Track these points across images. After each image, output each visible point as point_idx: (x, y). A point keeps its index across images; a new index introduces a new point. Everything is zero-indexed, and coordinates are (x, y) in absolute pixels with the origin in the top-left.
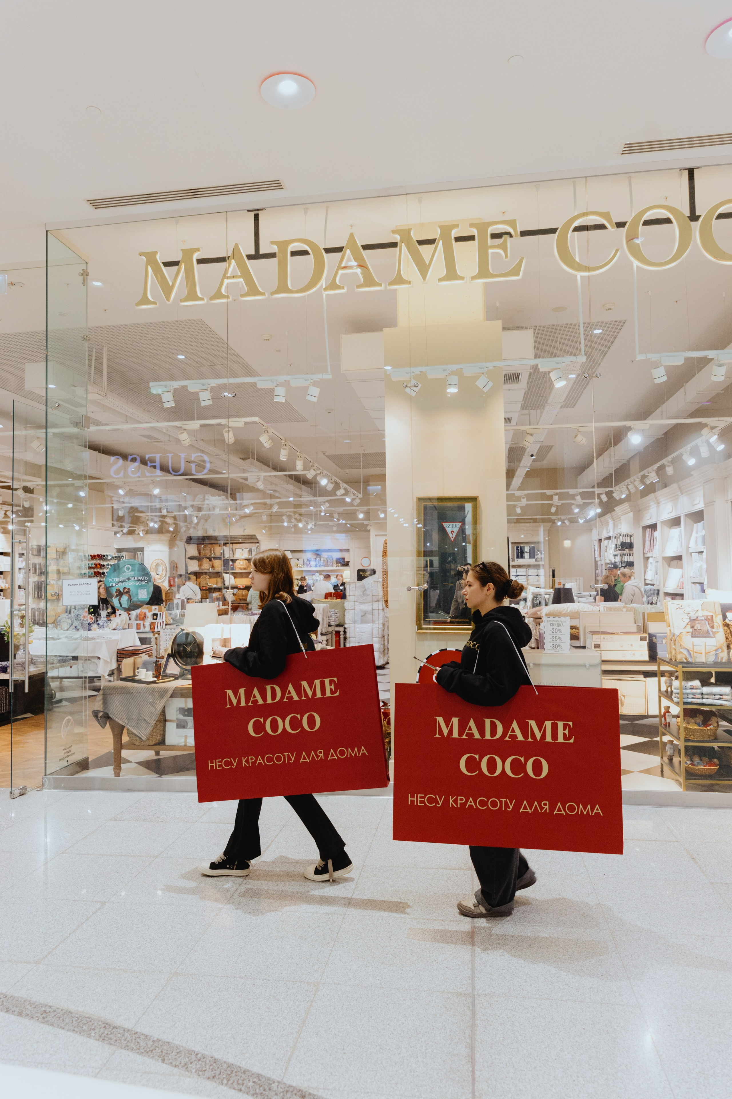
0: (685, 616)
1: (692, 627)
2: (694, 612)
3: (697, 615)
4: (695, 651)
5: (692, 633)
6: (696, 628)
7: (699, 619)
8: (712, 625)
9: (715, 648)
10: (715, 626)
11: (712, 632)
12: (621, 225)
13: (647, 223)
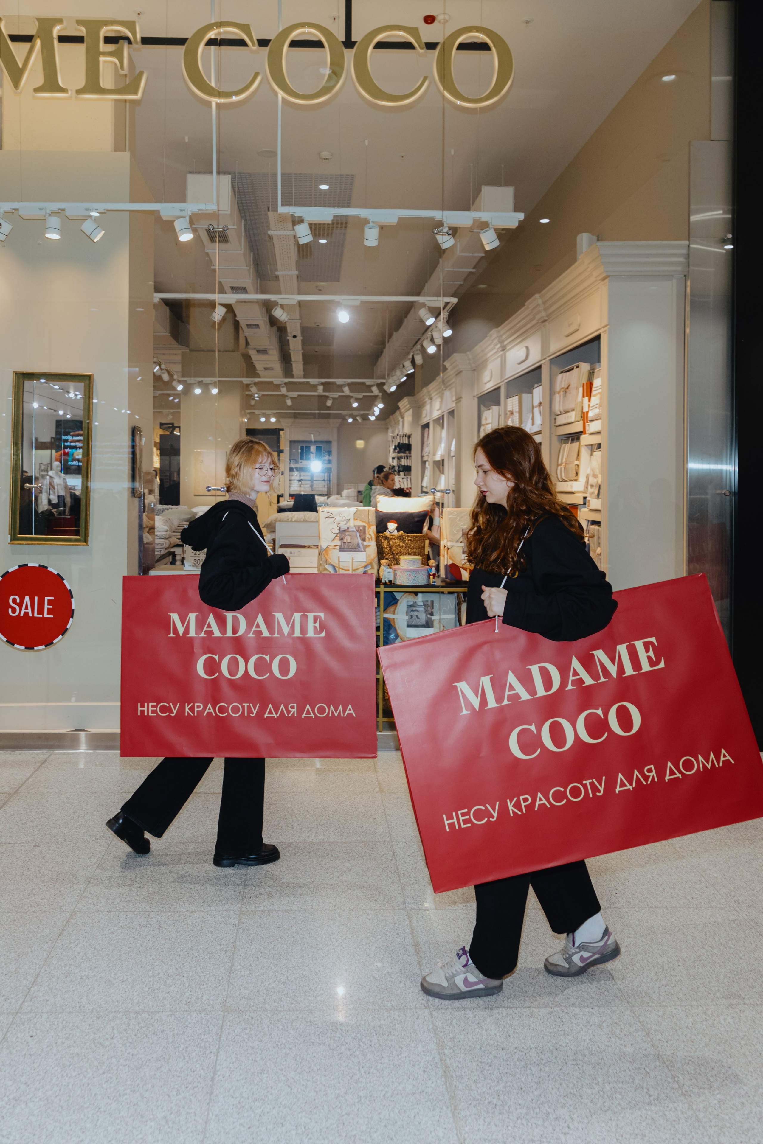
0: (335, 526)
1: (342, 539)
2: (345, 522)
3: (348, 525)
4: (341, 567)
5: (340, 546)
6: (345, 541)
7: (350, 529)
8: (363, 537)
9: (364, 564)
10: (367, 539)
11: (363, 545)
12: (263, 43)
13: (294, 44)
